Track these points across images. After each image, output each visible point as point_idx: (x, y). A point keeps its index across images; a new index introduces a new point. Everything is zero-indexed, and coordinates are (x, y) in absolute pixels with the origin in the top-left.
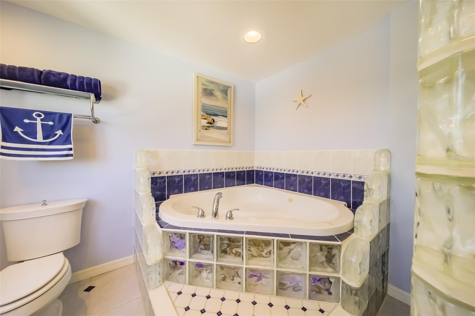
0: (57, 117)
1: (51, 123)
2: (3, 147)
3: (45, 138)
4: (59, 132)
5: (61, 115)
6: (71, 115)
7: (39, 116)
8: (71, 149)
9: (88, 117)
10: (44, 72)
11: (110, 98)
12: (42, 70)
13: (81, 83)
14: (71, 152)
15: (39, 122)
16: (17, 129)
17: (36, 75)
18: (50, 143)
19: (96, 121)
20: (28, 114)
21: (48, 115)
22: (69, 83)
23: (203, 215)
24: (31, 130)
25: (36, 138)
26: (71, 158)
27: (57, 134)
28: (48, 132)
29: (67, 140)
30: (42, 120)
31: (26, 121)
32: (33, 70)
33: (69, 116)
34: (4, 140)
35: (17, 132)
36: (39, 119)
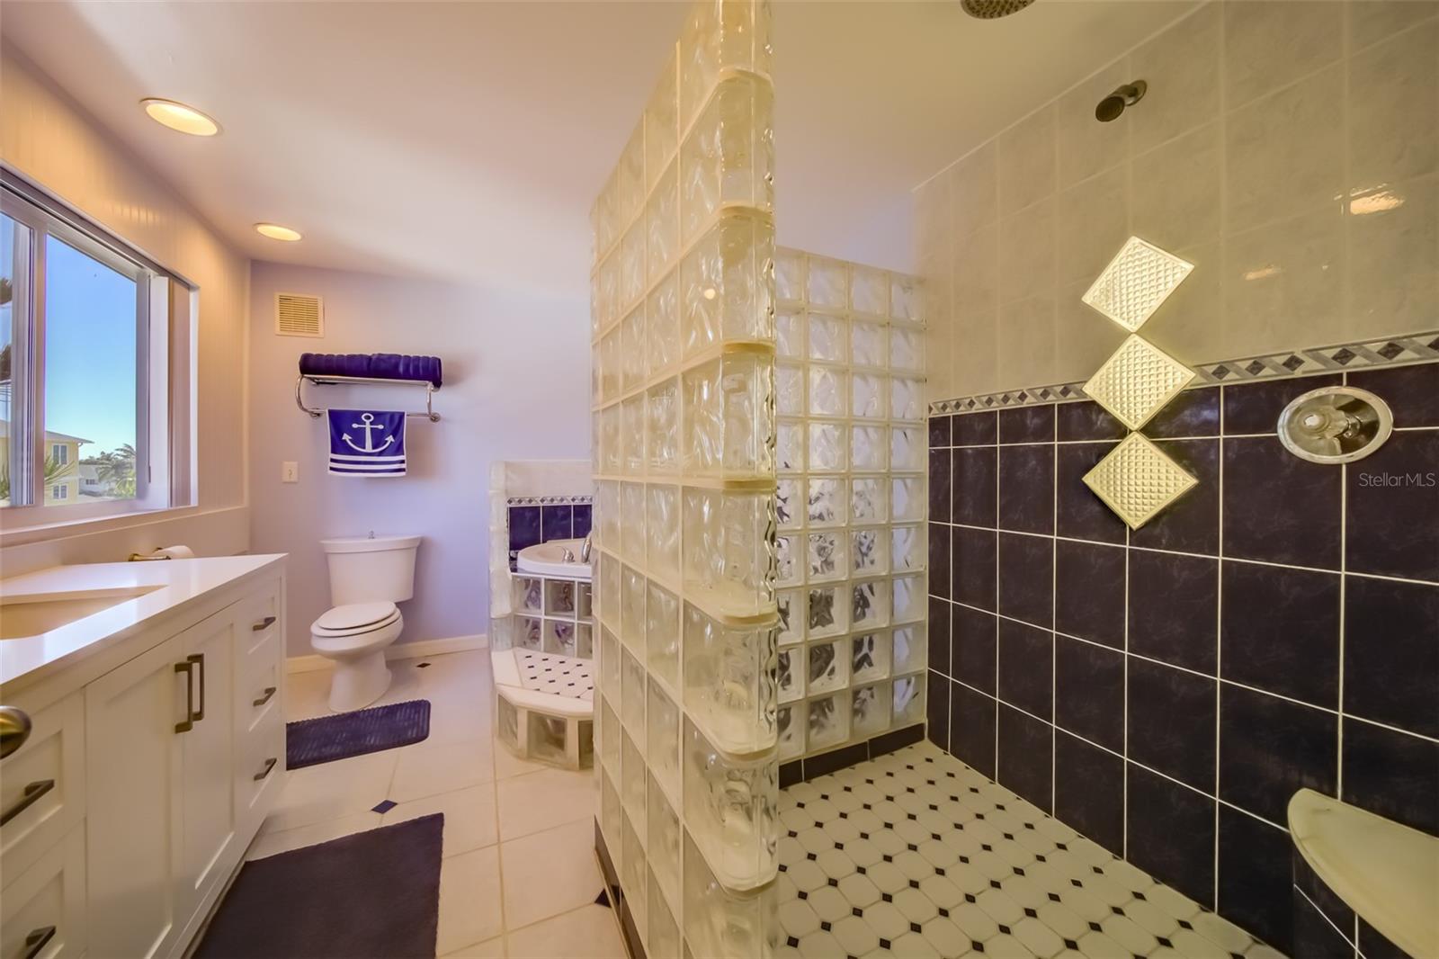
0: (388, 417)
1: (381, 427)
2: (332, 460)
3: (374, 447)
4: (390, 439)
5: (392, 415)
6: (403, 414)
7: (368, 418)
8: (403, 462)
9: (425, 415)
10: (374, 358)
11: (454, 381)
12: (370, 354)
13: (416, 368)
14: (404, 466)
15: (368, 427)
16: (346, 437)
17: (365, 363)
18: (380, 454)
19: (435, 419)
20: (356, 416)
21: (378, 416)
22: (401, 369)
23: (571, 559)
24: (359, 437)
25: (364, 448)
26: (403, 474)
27: (387, 441)
28: (378, 439)
29: (398, 449)
30: (371, 423)
31: (355, 426)
32: (361, 356)
33: (402, 415)
34: (334, 451)
35: (345, 441)
36: (368, 422)
